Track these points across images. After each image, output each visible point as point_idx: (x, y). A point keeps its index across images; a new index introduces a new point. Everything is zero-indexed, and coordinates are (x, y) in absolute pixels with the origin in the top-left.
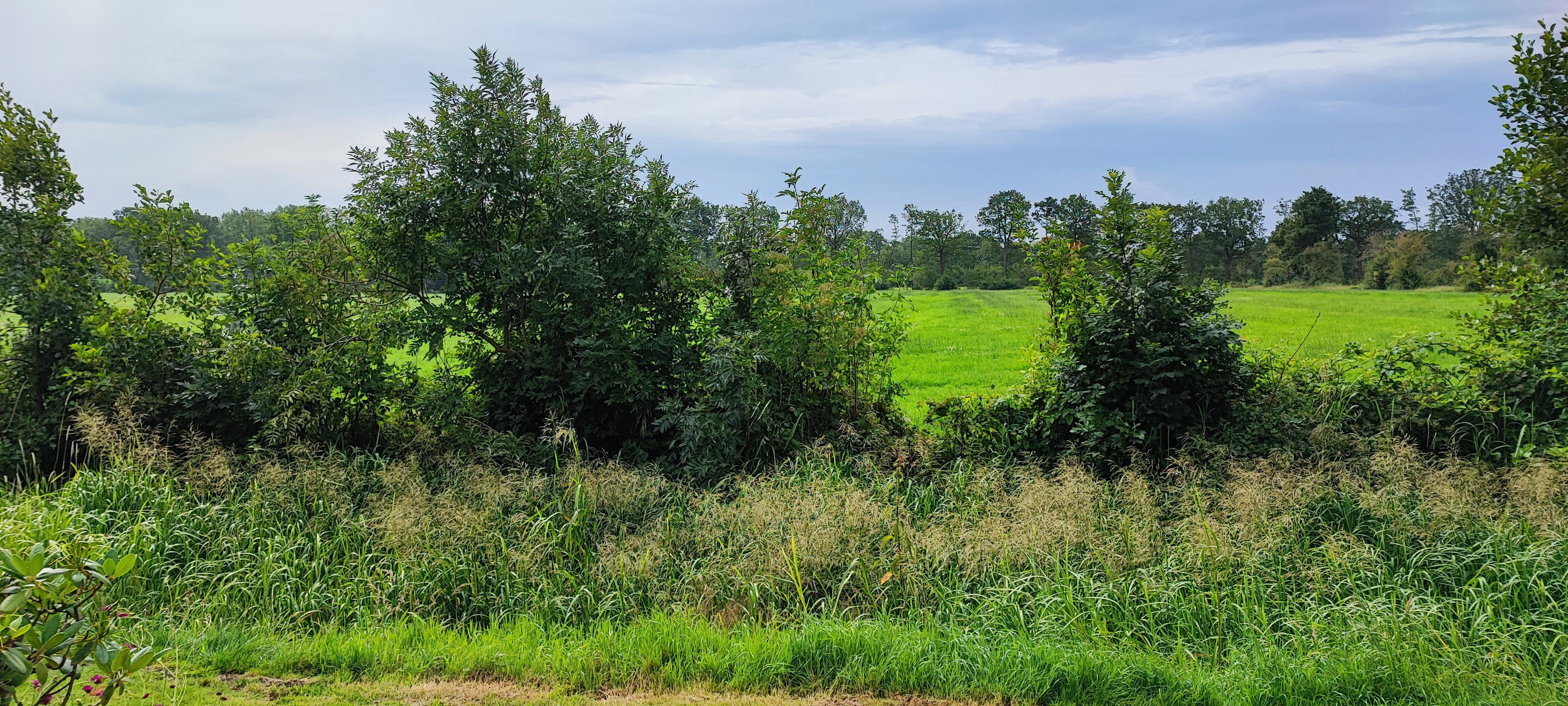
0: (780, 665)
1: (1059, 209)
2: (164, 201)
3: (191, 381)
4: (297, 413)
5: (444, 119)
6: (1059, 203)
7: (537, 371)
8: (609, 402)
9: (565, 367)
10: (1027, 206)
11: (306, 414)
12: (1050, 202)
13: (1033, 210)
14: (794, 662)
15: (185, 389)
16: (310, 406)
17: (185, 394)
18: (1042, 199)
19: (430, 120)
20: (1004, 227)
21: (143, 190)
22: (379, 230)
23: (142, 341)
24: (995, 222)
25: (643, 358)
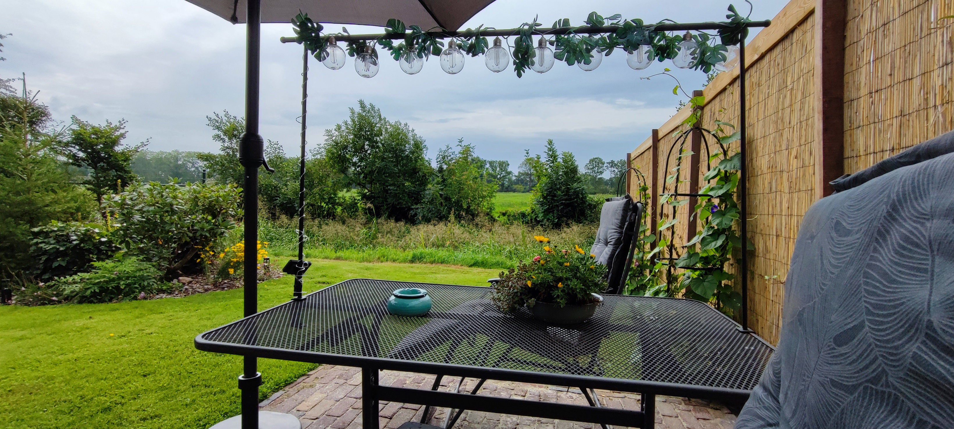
0: (410, 258)
1: (616, 165)
2: (275, 144)
3: (280, 198)
4: (308, 207)
5: (353, 121)
6: (616, 162)
7: (379, 197)
8: (398, 207)
9: (386, 196)
10: (603, 164)
11: (311, 207)
12: (612, 162)
13: (605, 165)
14: (413, 257)
15: (277, 199)
16: (312, 205)
17: (278, 201)
18: (609, 161)
19: (350, 122)
20: (594, 171)
21: (270, 141)
22: (333, 154)
23: (266, 185)
24: (591, 169)
25: (410, 195)
